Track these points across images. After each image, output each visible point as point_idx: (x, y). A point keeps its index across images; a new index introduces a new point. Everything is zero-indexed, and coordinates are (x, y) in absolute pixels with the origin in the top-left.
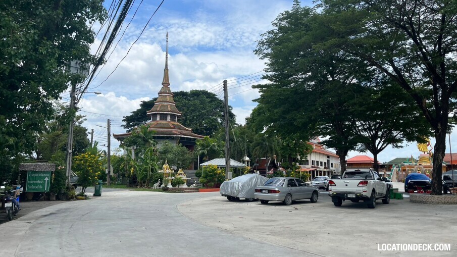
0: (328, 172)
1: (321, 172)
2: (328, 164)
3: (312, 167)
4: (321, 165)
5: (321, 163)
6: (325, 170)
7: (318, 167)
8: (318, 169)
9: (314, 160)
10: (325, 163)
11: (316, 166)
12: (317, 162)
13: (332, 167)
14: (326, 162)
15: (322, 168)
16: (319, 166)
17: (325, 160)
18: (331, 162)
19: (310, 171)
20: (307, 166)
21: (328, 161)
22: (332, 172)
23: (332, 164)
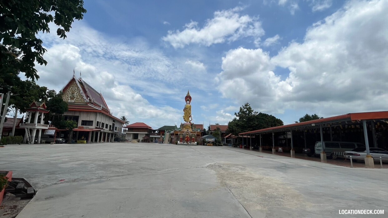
0: (112, 134)
1: (105, 133)
2: (113, 127)
3: (96, 128)
4: (107, 127)
5: (107, 125)
6: (110, 132)
7: (102, 129)
8: (102, 131)
9: (99, 121)
10: (110, 126)
11: (101, 127)
12: (103, 124)
13: (116, 130)
14: (112, 125)
15: (107, 130)
16: (104, 128)
17: (110, 123)
18: (115, 126)
19: (93, 132)
20: (90, 127)
21: (113, 124)
22: (115, 134)
23: (116, 128)
